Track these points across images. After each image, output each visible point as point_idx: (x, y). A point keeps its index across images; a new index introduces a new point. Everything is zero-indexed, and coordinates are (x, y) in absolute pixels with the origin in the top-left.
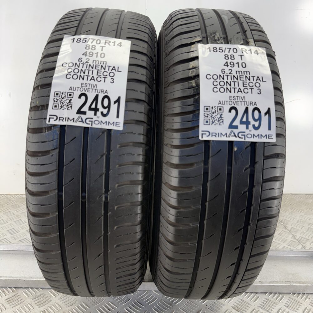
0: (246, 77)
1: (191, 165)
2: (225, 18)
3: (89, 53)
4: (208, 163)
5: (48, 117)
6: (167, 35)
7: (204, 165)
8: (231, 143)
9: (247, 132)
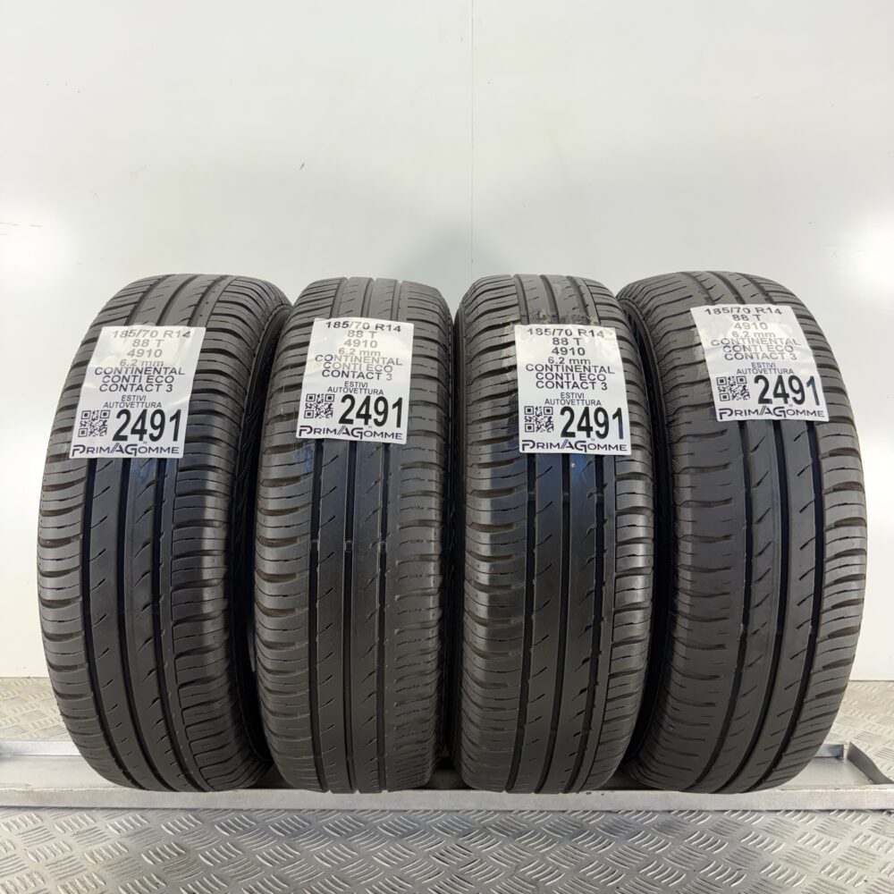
0: (584, 367)
1: (510, 491)
2: (557, 288)
3: (354, 342)
4: (534, 486)
5: (298, 429)
6: (468, 315)
7: (529, 490)
8: (566, 457)
9: (589, 441)
